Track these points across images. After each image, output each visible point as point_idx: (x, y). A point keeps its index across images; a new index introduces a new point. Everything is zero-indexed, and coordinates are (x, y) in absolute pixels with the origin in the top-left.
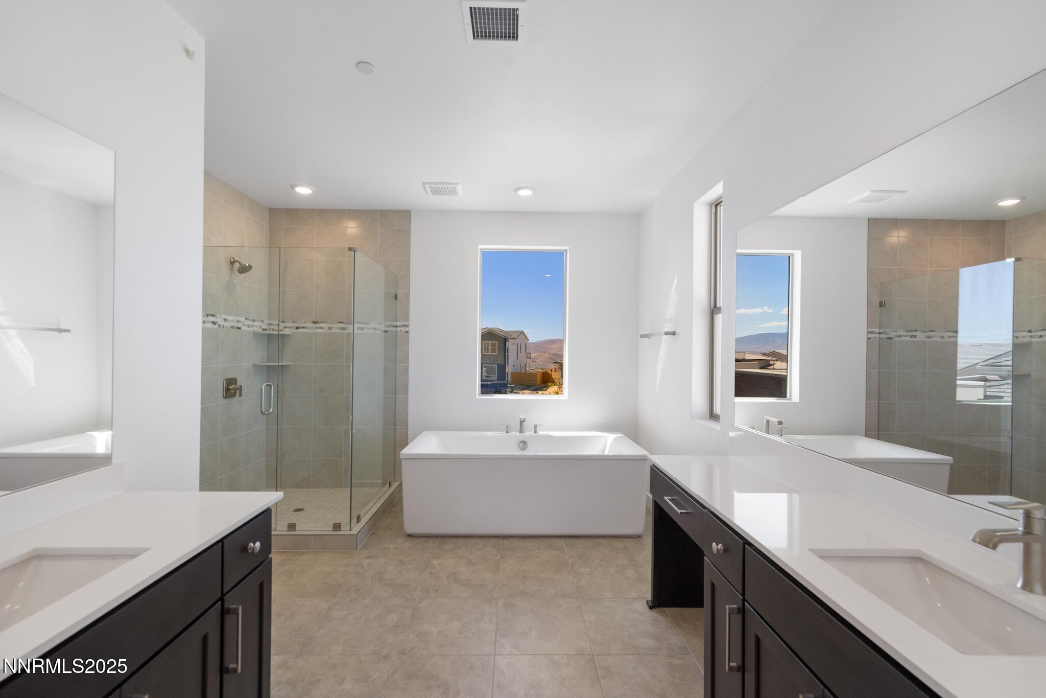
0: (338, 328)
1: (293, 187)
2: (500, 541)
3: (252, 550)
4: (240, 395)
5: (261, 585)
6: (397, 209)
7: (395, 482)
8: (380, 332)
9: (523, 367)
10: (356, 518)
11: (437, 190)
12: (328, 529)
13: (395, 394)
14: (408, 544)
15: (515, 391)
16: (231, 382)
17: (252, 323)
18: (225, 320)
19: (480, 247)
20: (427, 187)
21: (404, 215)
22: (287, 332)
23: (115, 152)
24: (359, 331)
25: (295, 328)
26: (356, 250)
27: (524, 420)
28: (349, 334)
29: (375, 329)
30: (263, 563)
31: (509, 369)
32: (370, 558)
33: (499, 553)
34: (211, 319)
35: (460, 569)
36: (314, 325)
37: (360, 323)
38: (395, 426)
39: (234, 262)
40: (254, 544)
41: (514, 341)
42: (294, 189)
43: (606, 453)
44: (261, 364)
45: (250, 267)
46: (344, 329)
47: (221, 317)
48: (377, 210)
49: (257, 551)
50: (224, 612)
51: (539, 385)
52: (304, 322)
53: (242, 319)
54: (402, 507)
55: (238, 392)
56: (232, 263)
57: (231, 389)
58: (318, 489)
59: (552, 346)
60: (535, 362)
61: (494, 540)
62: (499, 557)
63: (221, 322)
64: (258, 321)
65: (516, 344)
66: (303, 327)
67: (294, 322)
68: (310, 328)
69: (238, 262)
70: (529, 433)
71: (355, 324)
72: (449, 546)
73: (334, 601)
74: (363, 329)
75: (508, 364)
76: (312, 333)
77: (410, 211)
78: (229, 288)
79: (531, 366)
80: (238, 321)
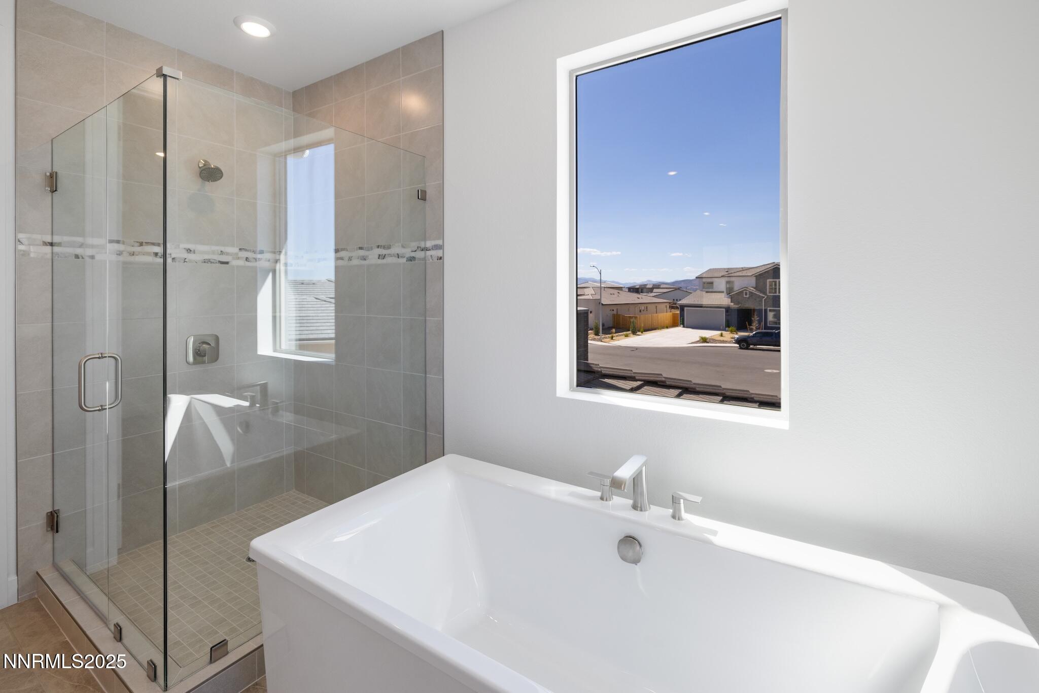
6: (424, 37)
8: (404, 260)
13: (425, 374)
18: (189, 250)
21: (436, 41)
29: (398, 256)
37: (381, 247)
42: (242, 29)
46: (364, 258)
47: (177, 246)
70: (655, 515)
74: (384, 257)
77: (443, 31)
80: (223, 253)
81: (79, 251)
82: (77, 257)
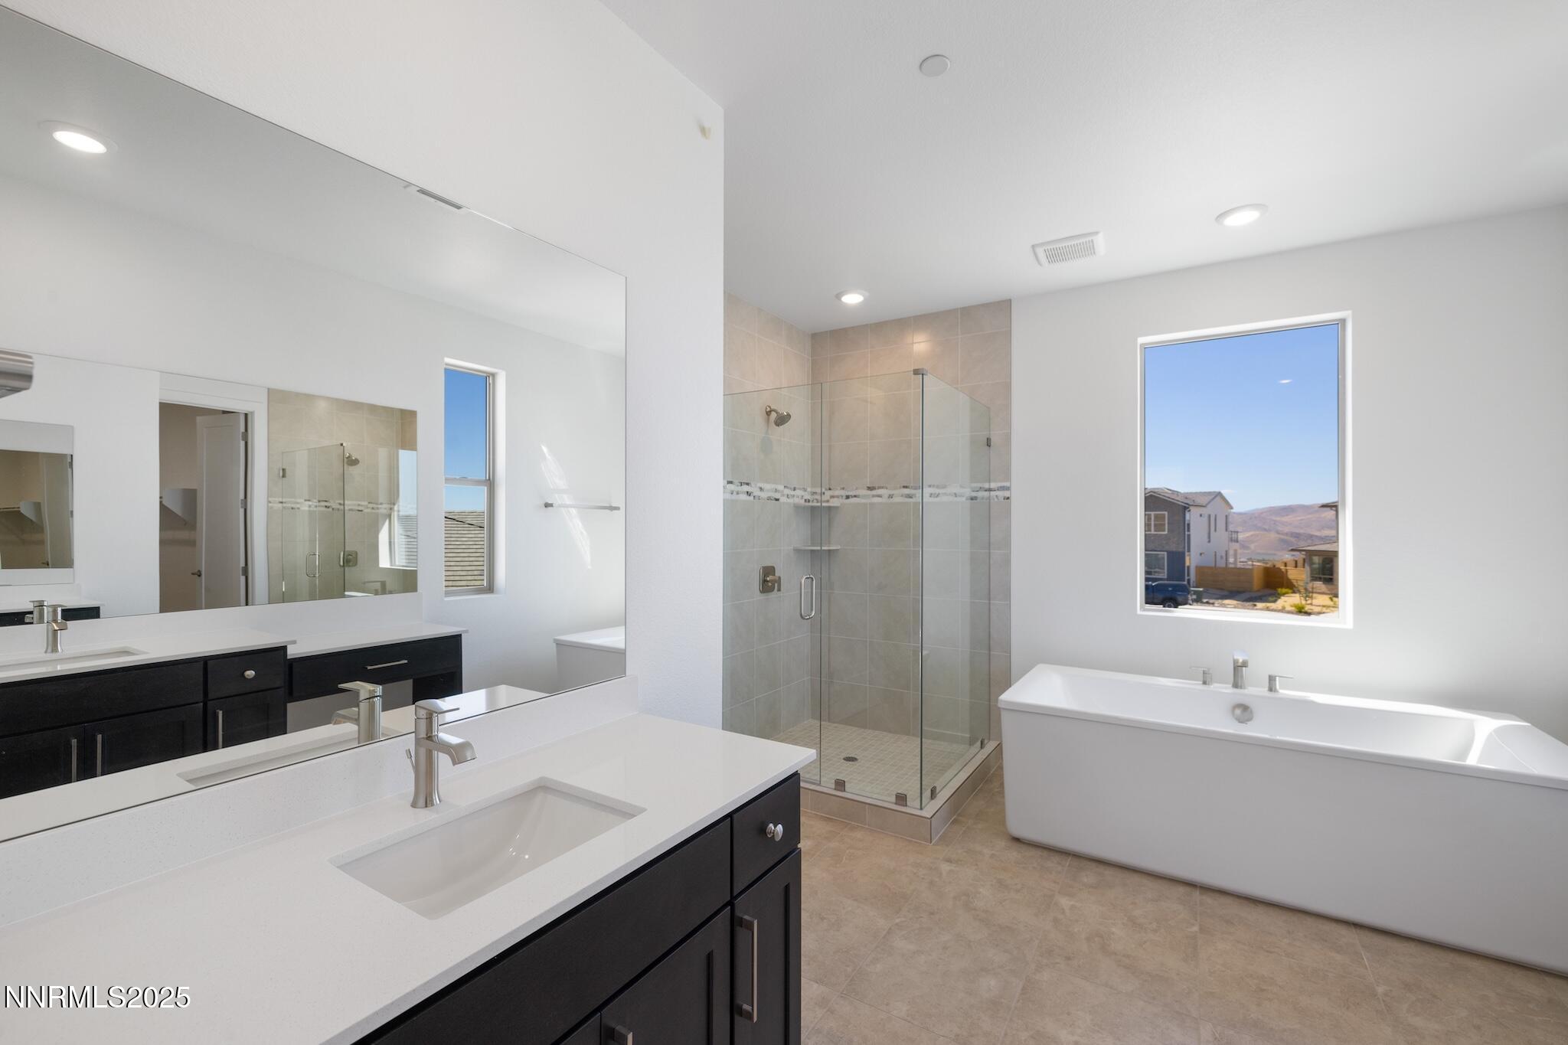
0: (902, 496)
1: (838, 296)
2: (1196, 895)
3: (772, 834)
4: (779, 590)
5: (787, 888)
6: (987, 302)
7: (989, 739)
8: (964, 499)
9: (1222, 557)
10: (929, 791)
11: (1057, 254)
12: (889, 801)
13: (990, 600)
14: (1014, 854)
15: (1205, 601)
16: (768, 571)
17: (793, 493)
18: (761, 489)
19: (1141, 340)
20: (1040, 252)
21: (1002, 307)
22: (834, 503)
23: (626, 278)
24: (932, 500)
25: (844, 497)
26: (924, 372)
27: (1245, 664)
28: (916, 504)
29: (956, 495)
30: (789, 855)
31: (1192, 561)
32: (951, 862)
33: (1196, 920)
34: (746, 488)
35: (1114, 930)
36: (869, 492)
37: (934, 486)
38: (990, 651)
39: (770, 411)
40: (775, 827)
41: (1204, 511)
42: (840, 300)
43: (1472, 760)
44: (803, 548)
45: (789, 416)
46: (910, 496)
47: (756, 485)
48: (958, 309)
49: (778, 838)
50: (735, 923)
51: (1258, 591)
52: (857, 489)
53: (780, 487)
54: (1002, 785)
55: (776, 585)
56: (768, 413)
57: (769, 581)
58: (877, 732)
59: (1285, 519)
60: (1247, 548)
61: (1181, 889)
62: (1196, 928)
63: (757, 493)
64: (800, 489)
65: (1207, 515)
66: (855, 496)
67: (843, 489)
68: (865, 497)
69: (774, 411)
70: (1255, 691)
71: (924, 489)
72: (1089, 876)
73: (897, 921)
74: (938, 495)
75: (1189, 551)
76: (865, 504)
77: (1010, 300)
78: (766, 447)
79: (1238, 556)
80: (776, 491)
81: (293, 506)
82: (292, 508)
